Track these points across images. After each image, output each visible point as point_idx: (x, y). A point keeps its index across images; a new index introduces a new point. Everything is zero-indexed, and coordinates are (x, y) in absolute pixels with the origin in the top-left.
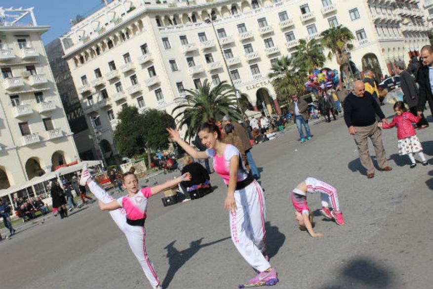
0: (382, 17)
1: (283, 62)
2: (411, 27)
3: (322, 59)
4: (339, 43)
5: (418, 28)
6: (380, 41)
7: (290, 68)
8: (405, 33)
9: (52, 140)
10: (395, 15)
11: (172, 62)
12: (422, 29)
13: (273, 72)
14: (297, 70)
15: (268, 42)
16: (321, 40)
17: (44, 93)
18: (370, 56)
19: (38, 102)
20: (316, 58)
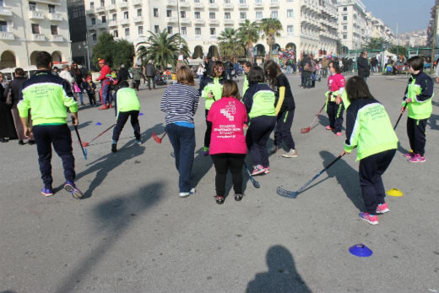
0: (308, 21)
1: (230, 32)
2: (327, 34)
3: (257, 37)
4: (271, 30)
5: (331, 36)
6: (301, 37)
7: (233, 37)
8: (322, 37)
9: (54, 42)
10: (317, 23)
11: (156, 10)
12: (334, 37)
13: (221, 36)
14: (238, 40)
15: (227, 15)
16: (260, 24)
17: (56, 6)
18: (291, 45)
19: (50, 12)
20: (253, 35)
